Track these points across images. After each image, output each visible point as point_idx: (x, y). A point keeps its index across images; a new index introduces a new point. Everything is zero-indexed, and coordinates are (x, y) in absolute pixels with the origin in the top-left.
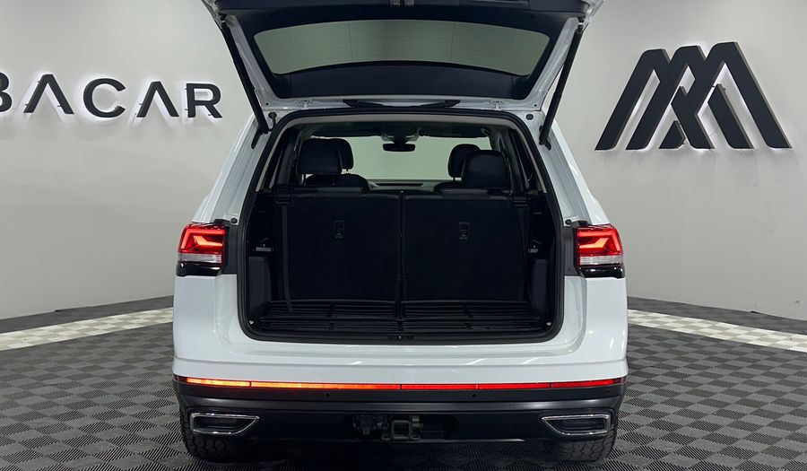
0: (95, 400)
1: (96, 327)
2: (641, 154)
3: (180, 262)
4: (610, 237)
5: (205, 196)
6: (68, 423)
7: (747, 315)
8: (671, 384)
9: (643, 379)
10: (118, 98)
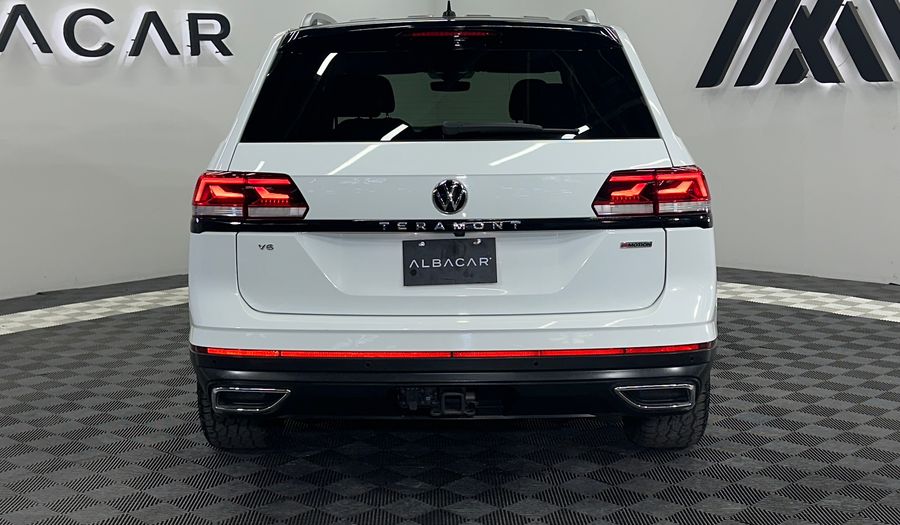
0: (94, 390)
1: (88, 311)
2: (753, 91)
3: (195, 217)
4: (695, 180)
5: (220, 142)
6: (65, 415)
7: (885, 287)
8: (783, 366)
9: (748, 361)
10: (105, 33)
